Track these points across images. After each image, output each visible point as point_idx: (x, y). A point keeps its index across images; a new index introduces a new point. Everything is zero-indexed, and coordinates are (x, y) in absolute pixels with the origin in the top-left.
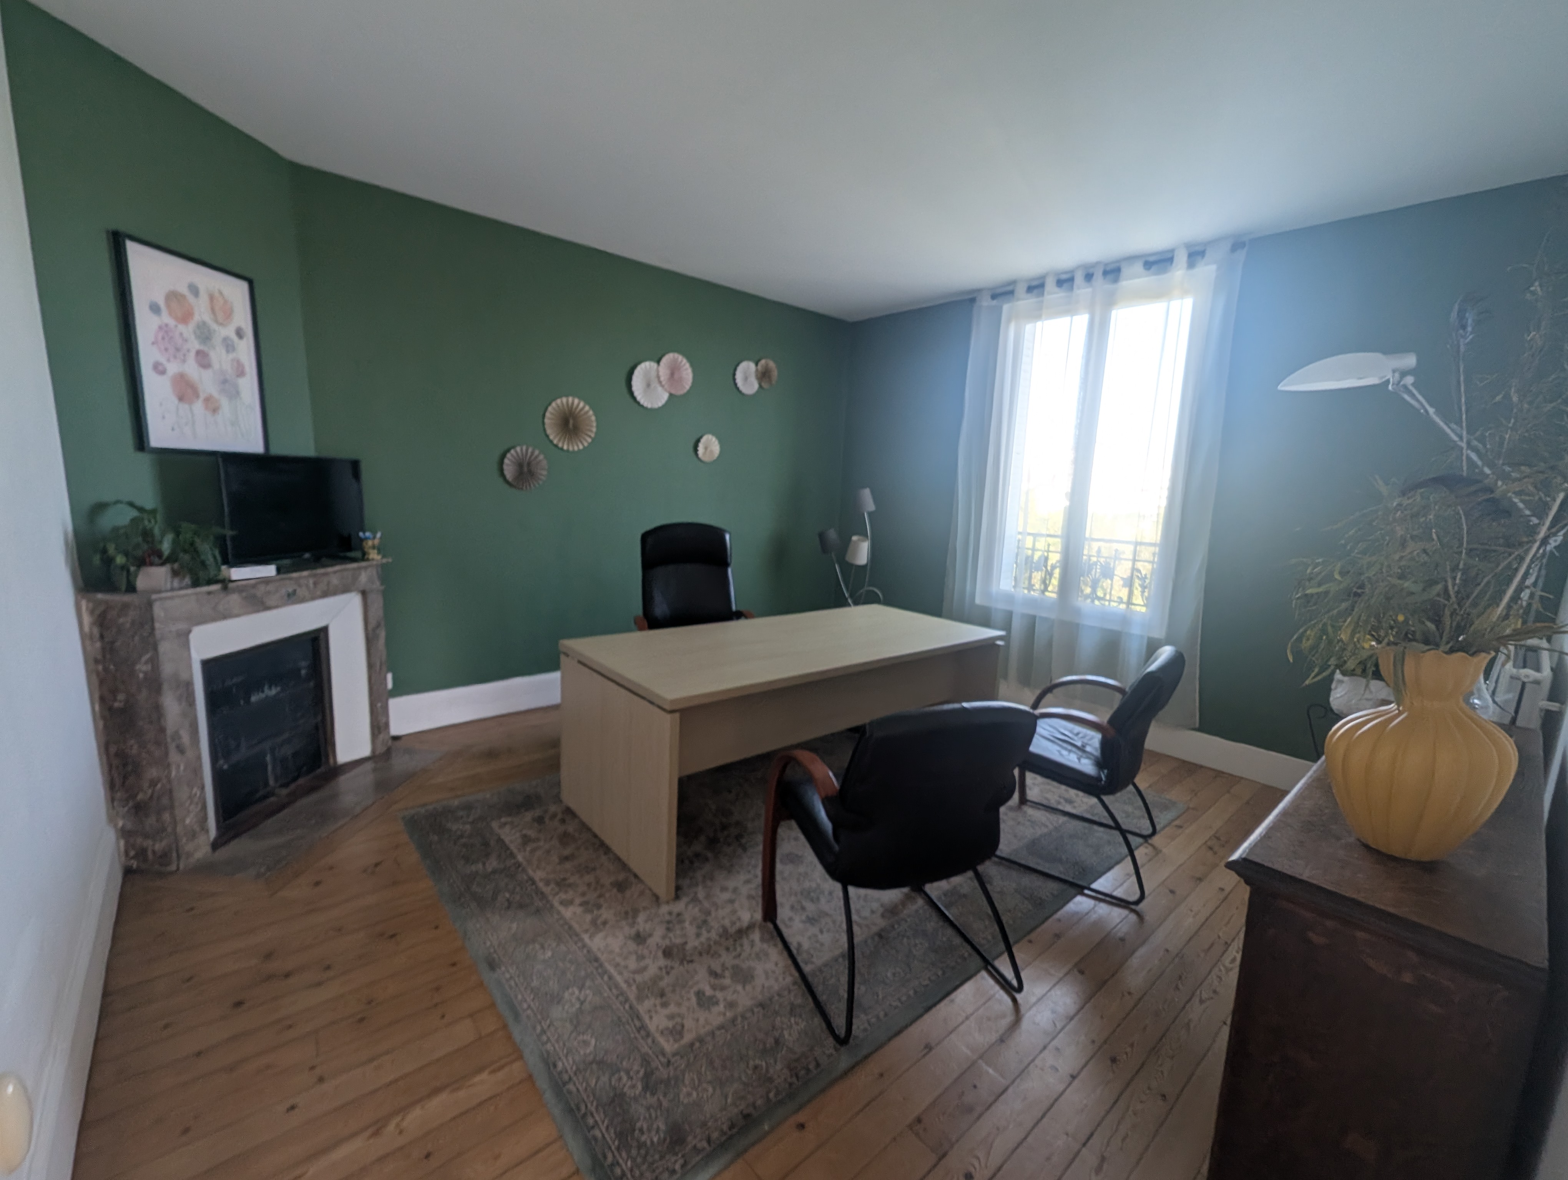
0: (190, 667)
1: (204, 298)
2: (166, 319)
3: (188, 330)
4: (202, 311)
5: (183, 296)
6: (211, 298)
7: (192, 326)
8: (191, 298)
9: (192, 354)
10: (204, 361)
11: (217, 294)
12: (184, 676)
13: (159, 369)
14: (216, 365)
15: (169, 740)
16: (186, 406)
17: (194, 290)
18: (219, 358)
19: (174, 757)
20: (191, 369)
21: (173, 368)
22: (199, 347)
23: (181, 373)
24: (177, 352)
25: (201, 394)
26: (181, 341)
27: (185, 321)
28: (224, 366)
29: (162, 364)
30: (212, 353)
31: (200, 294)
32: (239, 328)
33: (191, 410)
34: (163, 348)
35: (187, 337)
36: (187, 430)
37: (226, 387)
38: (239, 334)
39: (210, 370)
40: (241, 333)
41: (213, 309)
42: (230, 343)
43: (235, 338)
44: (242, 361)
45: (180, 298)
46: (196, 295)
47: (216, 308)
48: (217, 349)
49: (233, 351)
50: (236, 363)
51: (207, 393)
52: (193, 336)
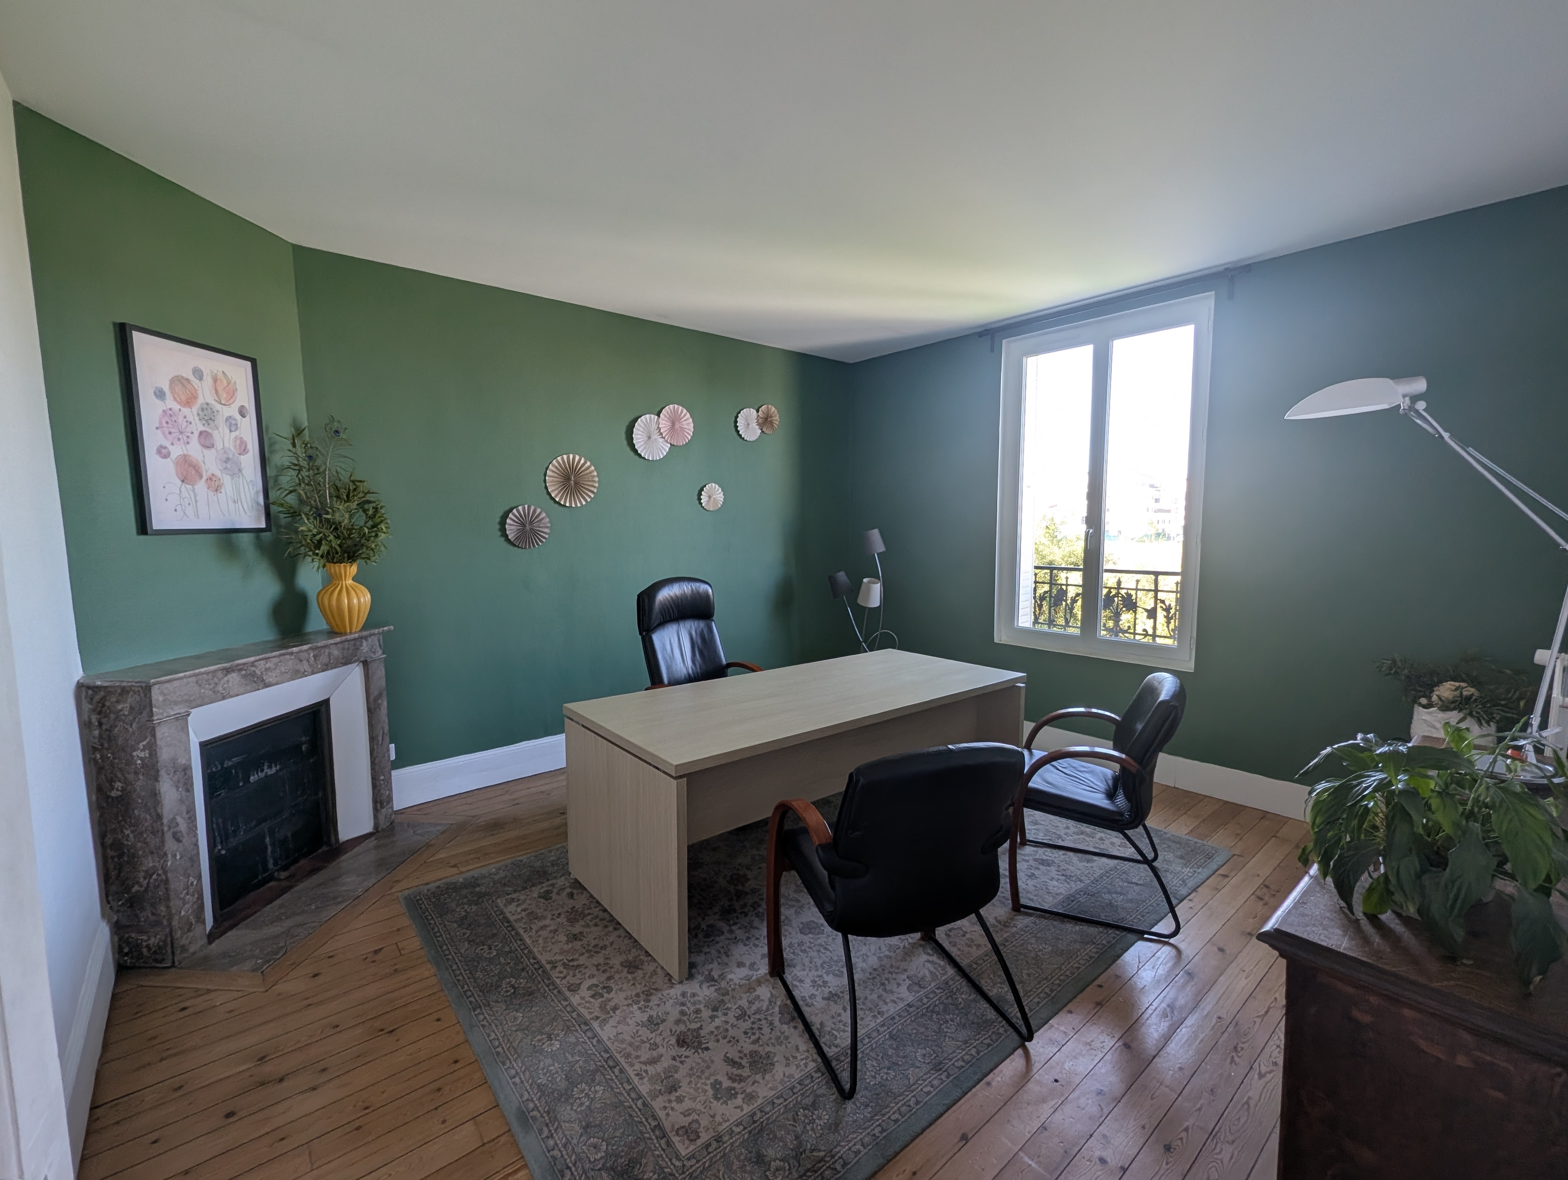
0: (188, 751)
1: (208, 381)
2: (170, 403)
3: (191, 413)
4: (205, 393)
5: (188, 380)
6: (215, 380)
7: (195, 409)
8: (195, 382)
9: (196, 434)
10: (206, 441)
11: (220, 375)
12: (182, 761)
13: (163, 452)
14: (219, 445)
15: (166, 829)
16: (189, 487)
17: (198, 373)
18: (223, 437)
19: (170, 845)
20: (194, 450)
21: (176, 451)
22: (202, 428)
23: (185, 456)
24: (182, 436)
25: (204, 474)
26: (185, 423)
27: (189, 402)
28: (226, 445)
29: (165, 448)
30: (215, 434)
31: (204, 378)
32: (242, 407)
33: (194, 490)
34: (167, 432)
35: (190, 419)
36: (190, 510)
37: (229, 466)
38: (242, 412)
39: (213, 450)
40: (244, 411)
41: (217, 392)
42: (233, 422)
43: (238, 417)
44: (245, 438)
45: (185, 382)
46: (201, 378)
47: (220, 389)
48: (221, 429)
49: (236, 430)
50: (238, 441)
51: (209, 473)
52: (197, 418)
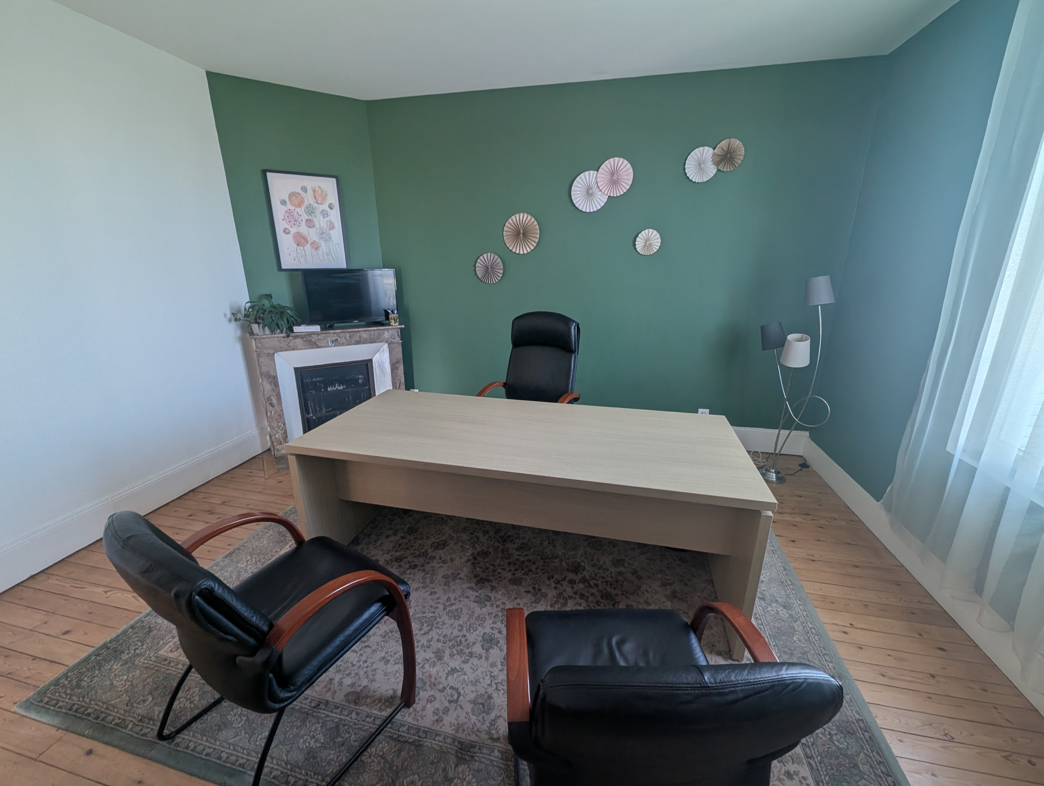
1: (310, 192)
2: (289, 206)
4: (309, 199)
5: (299, 194)
6: (314, 191)
7: (303, 208)
8: (303, 194)
9: (304, 221)
10: (310, 224)
11: (317, 188)
13: (286, 232)
14: (317, 226)
16: (301, 248)
17: (304, 189)
18: (320, 221)
20: (303, 229)
21: (293, 230)
22: (307, 218)
23: (298, 233)
24: (296, 222)
25: (309, 241)
26: (297, 216)
27: (299, 205)
28: (322, 225)
29: (288, 229)
30: (315, 220)
31: (308, 191)
32: (331, 204)
33: (304, 250)
34: (288, 221)
35: (300, 213)
36: (302, 260)
37: (323, 236)
38: (331, 206)
39: (314, 229)
40: (332, 206)
41: (315, 197)
42: (326, 213)
43: (328, 210)
44: (333, 221)
45: (297, 195)
46: (306, 192)
47: (317, 197)
48: (318, 217)
49: (327, 217)
50: (329, 223)
51: (312, 241)
52: (304, 213)
